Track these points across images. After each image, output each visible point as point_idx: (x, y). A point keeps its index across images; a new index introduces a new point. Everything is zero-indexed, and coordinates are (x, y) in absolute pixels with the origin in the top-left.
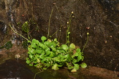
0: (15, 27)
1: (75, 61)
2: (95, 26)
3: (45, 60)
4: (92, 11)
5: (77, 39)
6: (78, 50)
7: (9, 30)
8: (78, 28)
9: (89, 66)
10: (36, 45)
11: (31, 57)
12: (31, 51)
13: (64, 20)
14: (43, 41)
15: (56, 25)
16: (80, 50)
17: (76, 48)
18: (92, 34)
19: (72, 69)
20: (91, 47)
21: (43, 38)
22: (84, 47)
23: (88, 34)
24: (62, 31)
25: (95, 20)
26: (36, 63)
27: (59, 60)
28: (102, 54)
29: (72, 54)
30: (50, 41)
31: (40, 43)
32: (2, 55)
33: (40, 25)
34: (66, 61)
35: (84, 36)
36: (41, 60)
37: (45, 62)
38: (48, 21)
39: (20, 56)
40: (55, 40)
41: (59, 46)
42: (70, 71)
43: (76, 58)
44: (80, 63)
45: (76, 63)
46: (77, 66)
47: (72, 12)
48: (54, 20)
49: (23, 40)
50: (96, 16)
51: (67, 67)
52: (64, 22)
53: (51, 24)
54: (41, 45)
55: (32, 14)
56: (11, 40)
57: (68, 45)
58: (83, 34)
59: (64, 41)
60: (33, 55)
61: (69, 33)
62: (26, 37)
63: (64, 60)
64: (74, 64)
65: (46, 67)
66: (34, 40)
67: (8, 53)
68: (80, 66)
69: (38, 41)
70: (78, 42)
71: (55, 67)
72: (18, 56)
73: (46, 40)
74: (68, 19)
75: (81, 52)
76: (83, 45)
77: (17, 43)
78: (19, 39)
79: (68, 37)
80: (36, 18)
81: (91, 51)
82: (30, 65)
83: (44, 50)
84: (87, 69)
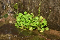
0: (10, 6)
1: (43, 26)
2: (54, 6)
3: (25, 24)
5: (44, 14)
6: (44, 20)
7: (7, 7)
8: (45, 7)
9: (50, 29)
10: (21, 16)
11: (18, 22)
12: (18, 19)
13: (38, 3)
14: (25, 14)
15: (32, 6)
16: (45, 20)
17: (43, 19)
18: (53, 11)
19: (40, 31)
20: (52, 19)
21: (25, 13)
22: (48, 18)
23: (50, 11)
24: (36, 9)
25: (55, 3)
26: (20, 26)
27: (33, 25)
28: (58, 23)
29: (41, 22)
30: (29, 14)
31: (23, 15)
32: (2, 21)
33: (24, 5)
34: (37, 26)
36: (23, 24)
37: (25, 26)
38: (28, 3)
39: (12, 22)
40: (32, 14)
41: (33, 17)
42: (39, 31)
43: (43, 24)
44: (45, 27)
45: (43, 27)
46: (43, 29)
48: (31, 3)
49: (14, 13)
50: (55, 1)
51: (38, 29)
52: (37, 4)
53: (30, 5)
54: (24, 16)
56: (7, 13)
57: (39, 17)
58: (48, 11)
59: (36, 14)
60: (19, 21)
61: (40, 10)
62: (16, 11)
63: (36, 25)
64: (42, 28)
65: (26, 29)
66: (20, 13)
67: (5, 20)
68: (45, 29)
69: (22, 14)
70: (45, 15)
71: (31, 29)
72: (11, 22)
73: (27, 14)
74: (39, 2)
75: (46, 21)
76: (47, 17)
77: (11, 15)
78: (12, 12)
79: (39, 12)
80: (22, 1)
81: (51, 21)
82: (17, 27)
83: (26, 19)
84: (49, 31)
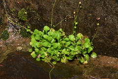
0: (9, 14)
2: (106, 16)
4: (102, 2)
5: (85, 29)
6: (87, 40)
7: (3, 18)
8: (86, 18)
15: (60, 15)
17: (84, 38)
18: (103, 24)
20: (101, 37)
21: (46, 28)
22: (94, 37)
23: (98, 24)
25: (106, 11)
28: (114, 44)
35: (93, 26)
38: (51, 10)
39: (21, 48)
47: (80, 3)
48: (57, 10)
49: (21, 28)
50: (107, 8)
51: (77, 58)
52: (69, 11)
53: (54, 14)
55: (31, 2)
59: (69, 30)
61: (76, 23)
74: (74, 9)
76: (92, 34)
77: (13, 31)
79: (75, 27)
80: (36, 7)
81: (101, 41)
82: (37, 60)
83: (50, 42)
